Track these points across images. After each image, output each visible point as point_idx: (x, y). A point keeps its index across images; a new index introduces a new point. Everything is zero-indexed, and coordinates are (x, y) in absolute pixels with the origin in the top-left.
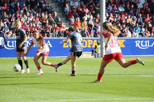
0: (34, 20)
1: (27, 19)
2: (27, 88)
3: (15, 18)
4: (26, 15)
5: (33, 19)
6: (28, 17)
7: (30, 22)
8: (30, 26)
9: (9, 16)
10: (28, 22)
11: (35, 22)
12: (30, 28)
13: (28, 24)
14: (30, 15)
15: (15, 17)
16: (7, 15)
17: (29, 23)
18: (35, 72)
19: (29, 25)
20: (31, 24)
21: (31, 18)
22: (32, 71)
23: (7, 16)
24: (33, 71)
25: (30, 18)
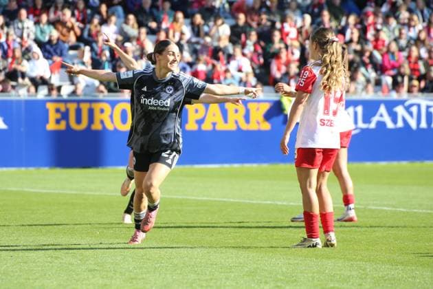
0: (423, 36)
1: (400, 33)
2: (400, 267)
3: (359, 30)
4: (397, 18)
5: (420, 31)
6: (404, 24)
7: (409, 42)
8: (409, 57)
9: (340, 24)
10: (403, 42)
11: (427, 42)
12: (410, 62)
13: (401, 50)
14: (410, 19)
15: (359, 26)
16: (333, 18)
17: (407, 46)
18: (424, 213)
19: (405, 54)
20: (414, 49)
21: (412, 29)
22: (415, 209)
23: (334, 24)
24: (421, 211)
25: (409, 30)
